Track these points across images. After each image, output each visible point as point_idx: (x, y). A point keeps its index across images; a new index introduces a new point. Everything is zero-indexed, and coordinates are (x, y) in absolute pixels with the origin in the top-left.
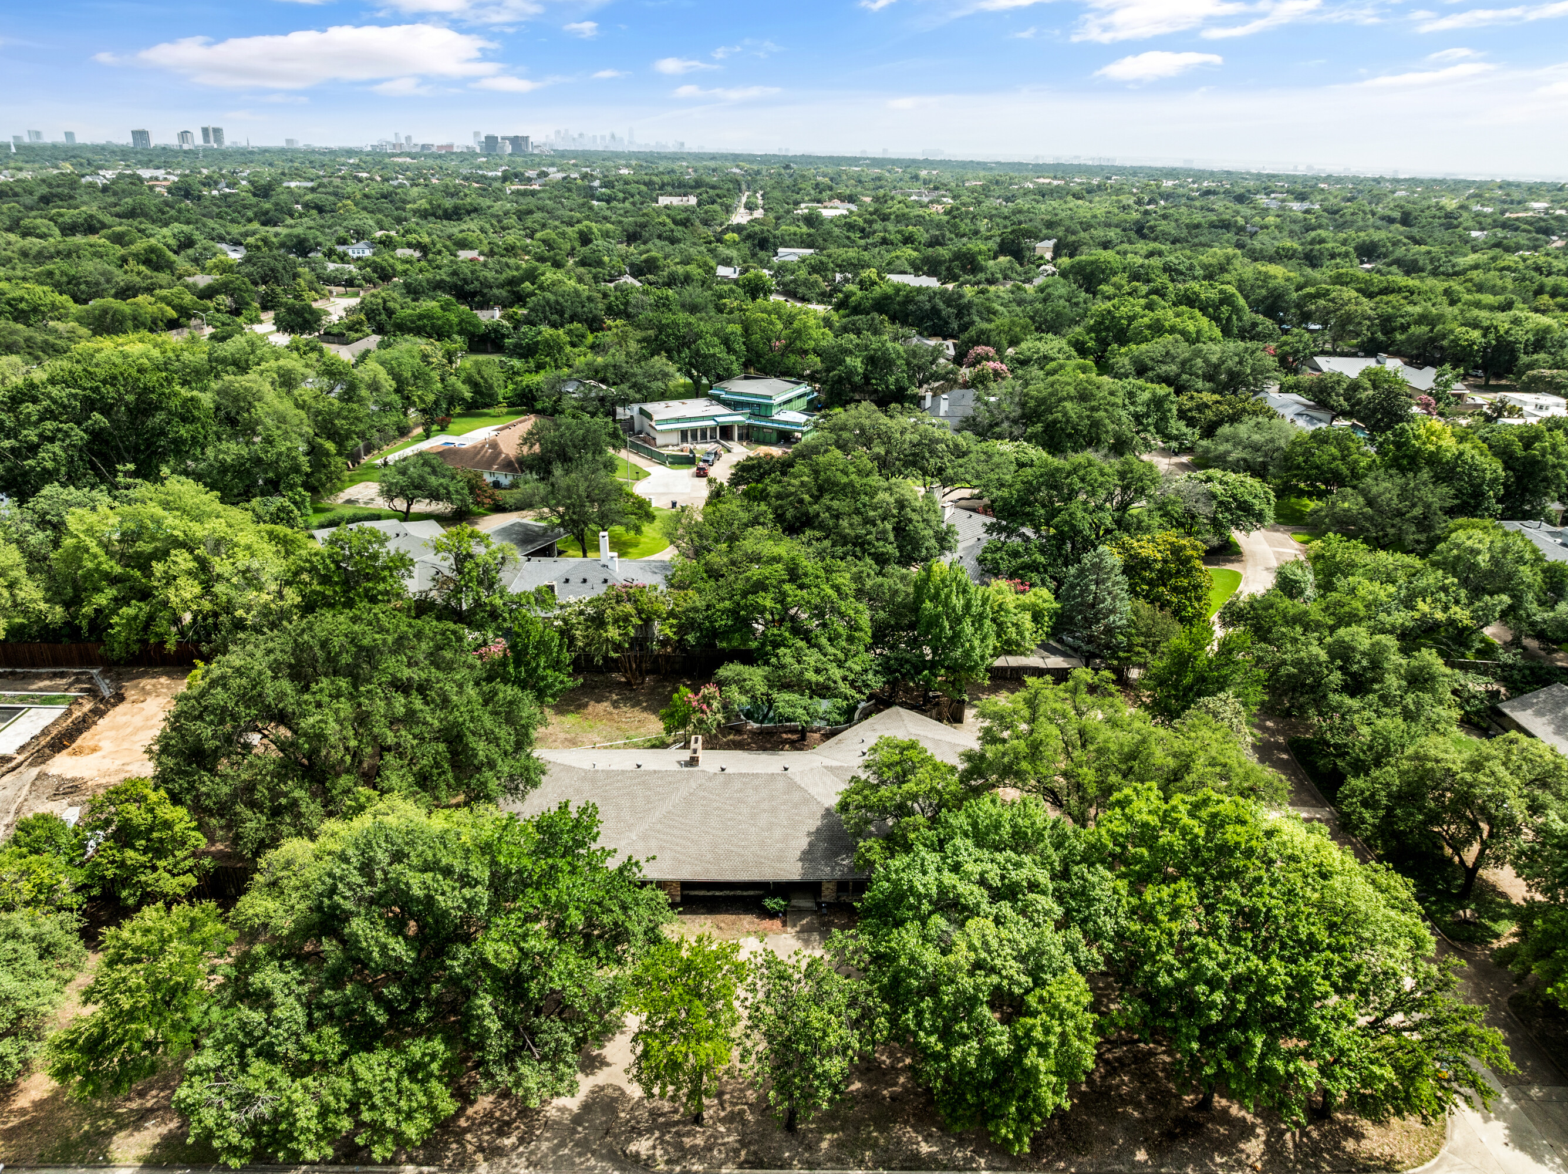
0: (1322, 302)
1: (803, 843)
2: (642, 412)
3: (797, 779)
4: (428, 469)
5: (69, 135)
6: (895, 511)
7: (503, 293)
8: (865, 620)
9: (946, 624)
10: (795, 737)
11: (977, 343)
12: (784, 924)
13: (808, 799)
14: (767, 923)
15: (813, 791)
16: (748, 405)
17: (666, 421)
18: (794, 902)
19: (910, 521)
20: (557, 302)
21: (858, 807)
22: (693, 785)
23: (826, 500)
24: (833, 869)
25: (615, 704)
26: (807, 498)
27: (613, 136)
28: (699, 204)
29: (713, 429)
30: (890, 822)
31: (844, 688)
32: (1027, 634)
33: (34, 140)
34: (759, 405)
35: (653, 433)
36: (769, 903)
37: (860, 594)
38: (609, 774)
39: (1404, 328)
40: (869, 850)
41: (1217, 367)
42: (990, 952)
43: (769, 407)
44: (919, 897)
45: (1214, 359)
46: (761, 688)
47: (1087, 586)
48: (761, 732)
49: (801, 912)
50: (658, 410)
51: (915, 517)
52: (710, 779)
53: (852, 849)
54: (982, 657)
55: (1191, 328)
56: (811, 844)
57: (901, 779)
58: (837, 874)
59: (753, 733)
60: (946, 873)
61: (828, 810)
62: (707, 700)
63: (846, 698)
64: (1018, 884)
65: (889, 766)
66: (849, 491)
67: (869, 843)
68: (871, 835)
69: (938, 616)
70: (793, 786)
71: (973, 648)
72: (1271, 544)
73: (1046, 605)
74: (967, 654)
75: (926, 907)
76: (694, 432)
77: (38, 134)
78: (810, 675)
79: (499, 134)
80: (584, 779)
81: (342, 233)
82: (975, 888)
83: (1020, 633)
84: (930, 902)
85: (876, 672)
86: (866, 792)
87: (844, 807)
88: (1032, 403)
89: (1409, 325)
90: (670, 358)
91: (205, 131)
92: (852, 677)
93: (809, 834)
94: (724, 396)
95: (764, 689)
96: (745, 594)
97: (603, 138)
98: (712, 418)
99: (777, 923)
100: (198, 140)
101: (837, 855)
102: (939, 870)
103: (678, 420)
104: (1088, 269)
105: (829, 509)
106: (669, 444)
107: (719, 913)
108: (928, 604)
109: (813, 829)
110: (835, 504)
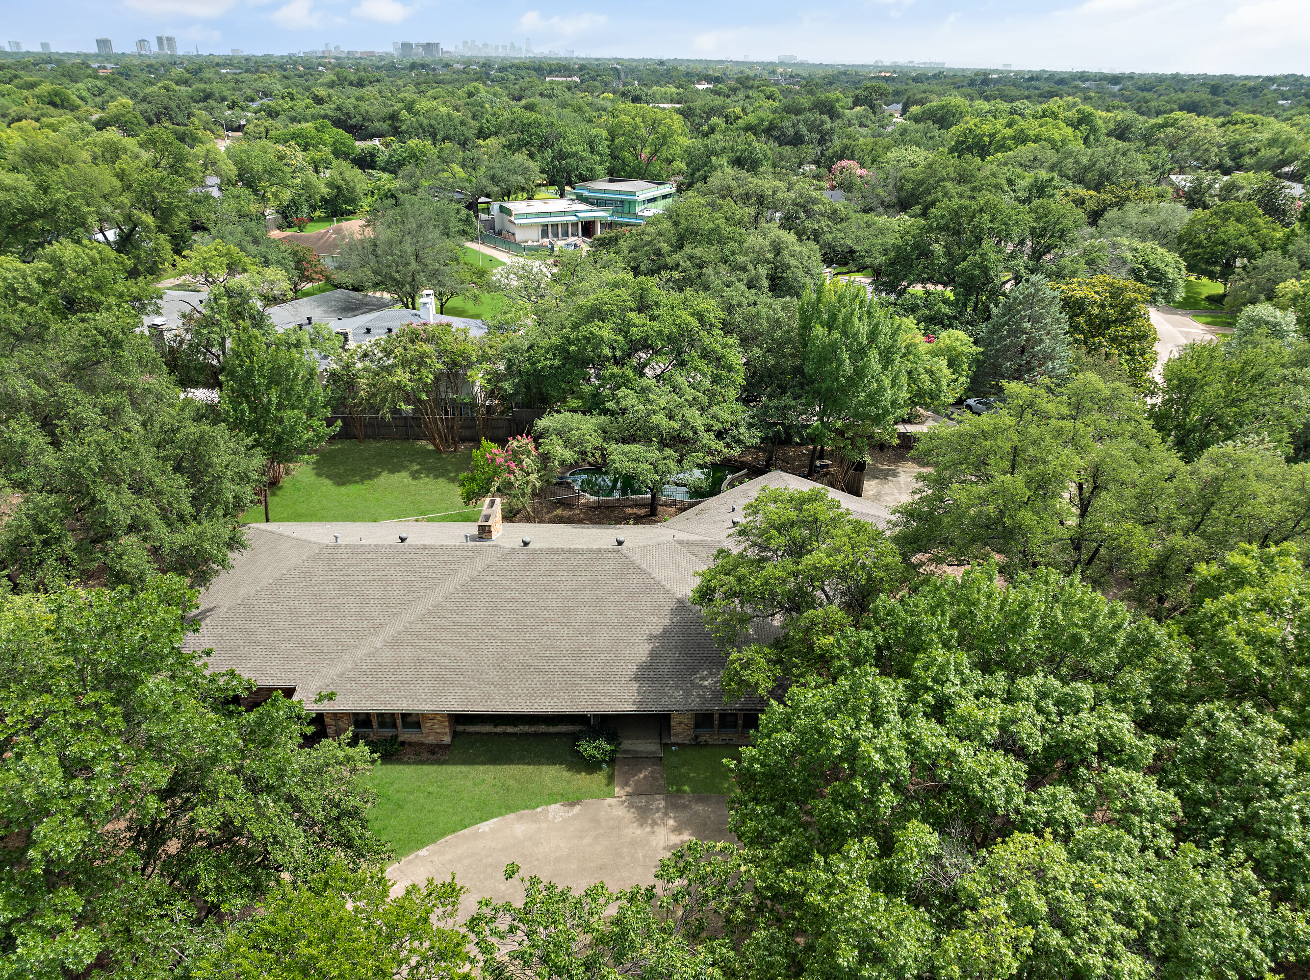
0: (1171, 130)
1: (642, 652)
2: (503, 210)
3: (636, 558)
4: (249, 238)
5: (44, 45)
6: (770, 256)
7: (385, 126)
8: (737, 358)
9: (846, 356)
10: (642, 512)
11: (841, 158)
12: (611, 779)
13: (653, 586)
14: (583, 779)
15: (659, 574)
16: (613, 202)
17: (526, 215)
18: (627, 744)
19: (789, 267)
20: (431, 126)
21: (730, 595)
22: (479, 565)
23: (688, 249)
24: (687, 693)
25: (415, 476)
26: (665, 247)
27: (512, 46)
28: (582, 82)
29: (575, 225)
30: (778, 621)
31: (707, 439)
32: (944, 382)
33: (14, 50)
34: (622, 202)
35: (512, 229)
36: (587, 748)
37: (728, 328)
38: (354, 549)
39: (1253, 153)
40: (746, 665)
41: (1087, 169)
42: (1067, 933)
43: (633, 203)
44: (875, 779)
45: (1085, 161)
46: (594, 440)
47: (1019, 324)
48: (598, 506)
49: (637, 760)
50: (517, 206)
51: (794, 262)
52: (504, 557)
53: (720, 662)
54: (894, 403)
55: (1057, 137)
56: (653, 654)
57: (797, 550)
58: (695, 703)
59: (588, 507)
60: (921, 722)
61: (680, 601)
62: (515, 455)
63: (710, 453)
64: (1079, 745)
65: (781, 528)
66: (714, 237)
67: (748, 653)
68: (748, 641)
69: (834, 346)
70: (629, 567)
71: (881, 389)
72: (1174, 325)
73: (966, 349)
74: (873, 399)
75: (888, 799)
76: (555, 226)
77: (17, 44)
78: (659, 419)
79: (413, 42)
80: (316, 557)
81: (249, 92)
82: (998, 758)
83: (935, 381)
84: (897, 788)
85: (750, 426)
86: (742, 571)
87: (705, 595)
88: (909, 186)
89: (1258, 150)
90: (531, 156)
91: (160, 40)
92: (718, 426)
93: (651, 638)
94: (586, 193)
95: (598, 442)
96: (575, 327)
97: (504, 47)
98: (574, 213)
99: (599, 778)
100: (154, 48)
101: (694, 670)
102: (904, 714)
103: (538, 215)
104: (940, 114)
105: (691, 258)
106: (529, 237)
107: (510, 762)
108: (819, 330)
109: (658, 630)
110: (698, 252)
